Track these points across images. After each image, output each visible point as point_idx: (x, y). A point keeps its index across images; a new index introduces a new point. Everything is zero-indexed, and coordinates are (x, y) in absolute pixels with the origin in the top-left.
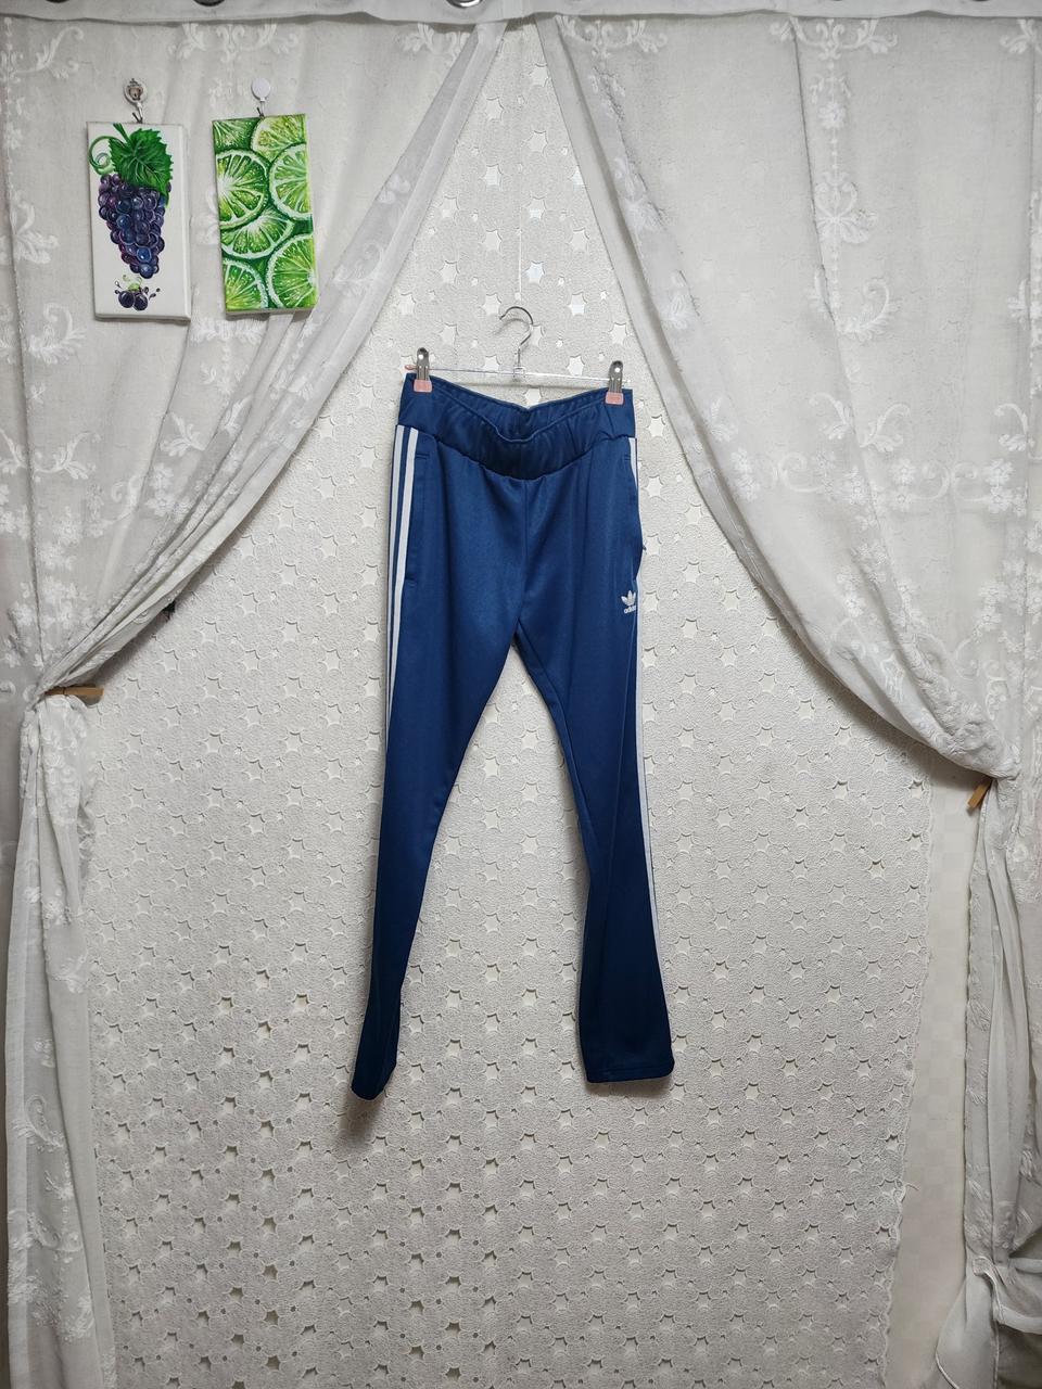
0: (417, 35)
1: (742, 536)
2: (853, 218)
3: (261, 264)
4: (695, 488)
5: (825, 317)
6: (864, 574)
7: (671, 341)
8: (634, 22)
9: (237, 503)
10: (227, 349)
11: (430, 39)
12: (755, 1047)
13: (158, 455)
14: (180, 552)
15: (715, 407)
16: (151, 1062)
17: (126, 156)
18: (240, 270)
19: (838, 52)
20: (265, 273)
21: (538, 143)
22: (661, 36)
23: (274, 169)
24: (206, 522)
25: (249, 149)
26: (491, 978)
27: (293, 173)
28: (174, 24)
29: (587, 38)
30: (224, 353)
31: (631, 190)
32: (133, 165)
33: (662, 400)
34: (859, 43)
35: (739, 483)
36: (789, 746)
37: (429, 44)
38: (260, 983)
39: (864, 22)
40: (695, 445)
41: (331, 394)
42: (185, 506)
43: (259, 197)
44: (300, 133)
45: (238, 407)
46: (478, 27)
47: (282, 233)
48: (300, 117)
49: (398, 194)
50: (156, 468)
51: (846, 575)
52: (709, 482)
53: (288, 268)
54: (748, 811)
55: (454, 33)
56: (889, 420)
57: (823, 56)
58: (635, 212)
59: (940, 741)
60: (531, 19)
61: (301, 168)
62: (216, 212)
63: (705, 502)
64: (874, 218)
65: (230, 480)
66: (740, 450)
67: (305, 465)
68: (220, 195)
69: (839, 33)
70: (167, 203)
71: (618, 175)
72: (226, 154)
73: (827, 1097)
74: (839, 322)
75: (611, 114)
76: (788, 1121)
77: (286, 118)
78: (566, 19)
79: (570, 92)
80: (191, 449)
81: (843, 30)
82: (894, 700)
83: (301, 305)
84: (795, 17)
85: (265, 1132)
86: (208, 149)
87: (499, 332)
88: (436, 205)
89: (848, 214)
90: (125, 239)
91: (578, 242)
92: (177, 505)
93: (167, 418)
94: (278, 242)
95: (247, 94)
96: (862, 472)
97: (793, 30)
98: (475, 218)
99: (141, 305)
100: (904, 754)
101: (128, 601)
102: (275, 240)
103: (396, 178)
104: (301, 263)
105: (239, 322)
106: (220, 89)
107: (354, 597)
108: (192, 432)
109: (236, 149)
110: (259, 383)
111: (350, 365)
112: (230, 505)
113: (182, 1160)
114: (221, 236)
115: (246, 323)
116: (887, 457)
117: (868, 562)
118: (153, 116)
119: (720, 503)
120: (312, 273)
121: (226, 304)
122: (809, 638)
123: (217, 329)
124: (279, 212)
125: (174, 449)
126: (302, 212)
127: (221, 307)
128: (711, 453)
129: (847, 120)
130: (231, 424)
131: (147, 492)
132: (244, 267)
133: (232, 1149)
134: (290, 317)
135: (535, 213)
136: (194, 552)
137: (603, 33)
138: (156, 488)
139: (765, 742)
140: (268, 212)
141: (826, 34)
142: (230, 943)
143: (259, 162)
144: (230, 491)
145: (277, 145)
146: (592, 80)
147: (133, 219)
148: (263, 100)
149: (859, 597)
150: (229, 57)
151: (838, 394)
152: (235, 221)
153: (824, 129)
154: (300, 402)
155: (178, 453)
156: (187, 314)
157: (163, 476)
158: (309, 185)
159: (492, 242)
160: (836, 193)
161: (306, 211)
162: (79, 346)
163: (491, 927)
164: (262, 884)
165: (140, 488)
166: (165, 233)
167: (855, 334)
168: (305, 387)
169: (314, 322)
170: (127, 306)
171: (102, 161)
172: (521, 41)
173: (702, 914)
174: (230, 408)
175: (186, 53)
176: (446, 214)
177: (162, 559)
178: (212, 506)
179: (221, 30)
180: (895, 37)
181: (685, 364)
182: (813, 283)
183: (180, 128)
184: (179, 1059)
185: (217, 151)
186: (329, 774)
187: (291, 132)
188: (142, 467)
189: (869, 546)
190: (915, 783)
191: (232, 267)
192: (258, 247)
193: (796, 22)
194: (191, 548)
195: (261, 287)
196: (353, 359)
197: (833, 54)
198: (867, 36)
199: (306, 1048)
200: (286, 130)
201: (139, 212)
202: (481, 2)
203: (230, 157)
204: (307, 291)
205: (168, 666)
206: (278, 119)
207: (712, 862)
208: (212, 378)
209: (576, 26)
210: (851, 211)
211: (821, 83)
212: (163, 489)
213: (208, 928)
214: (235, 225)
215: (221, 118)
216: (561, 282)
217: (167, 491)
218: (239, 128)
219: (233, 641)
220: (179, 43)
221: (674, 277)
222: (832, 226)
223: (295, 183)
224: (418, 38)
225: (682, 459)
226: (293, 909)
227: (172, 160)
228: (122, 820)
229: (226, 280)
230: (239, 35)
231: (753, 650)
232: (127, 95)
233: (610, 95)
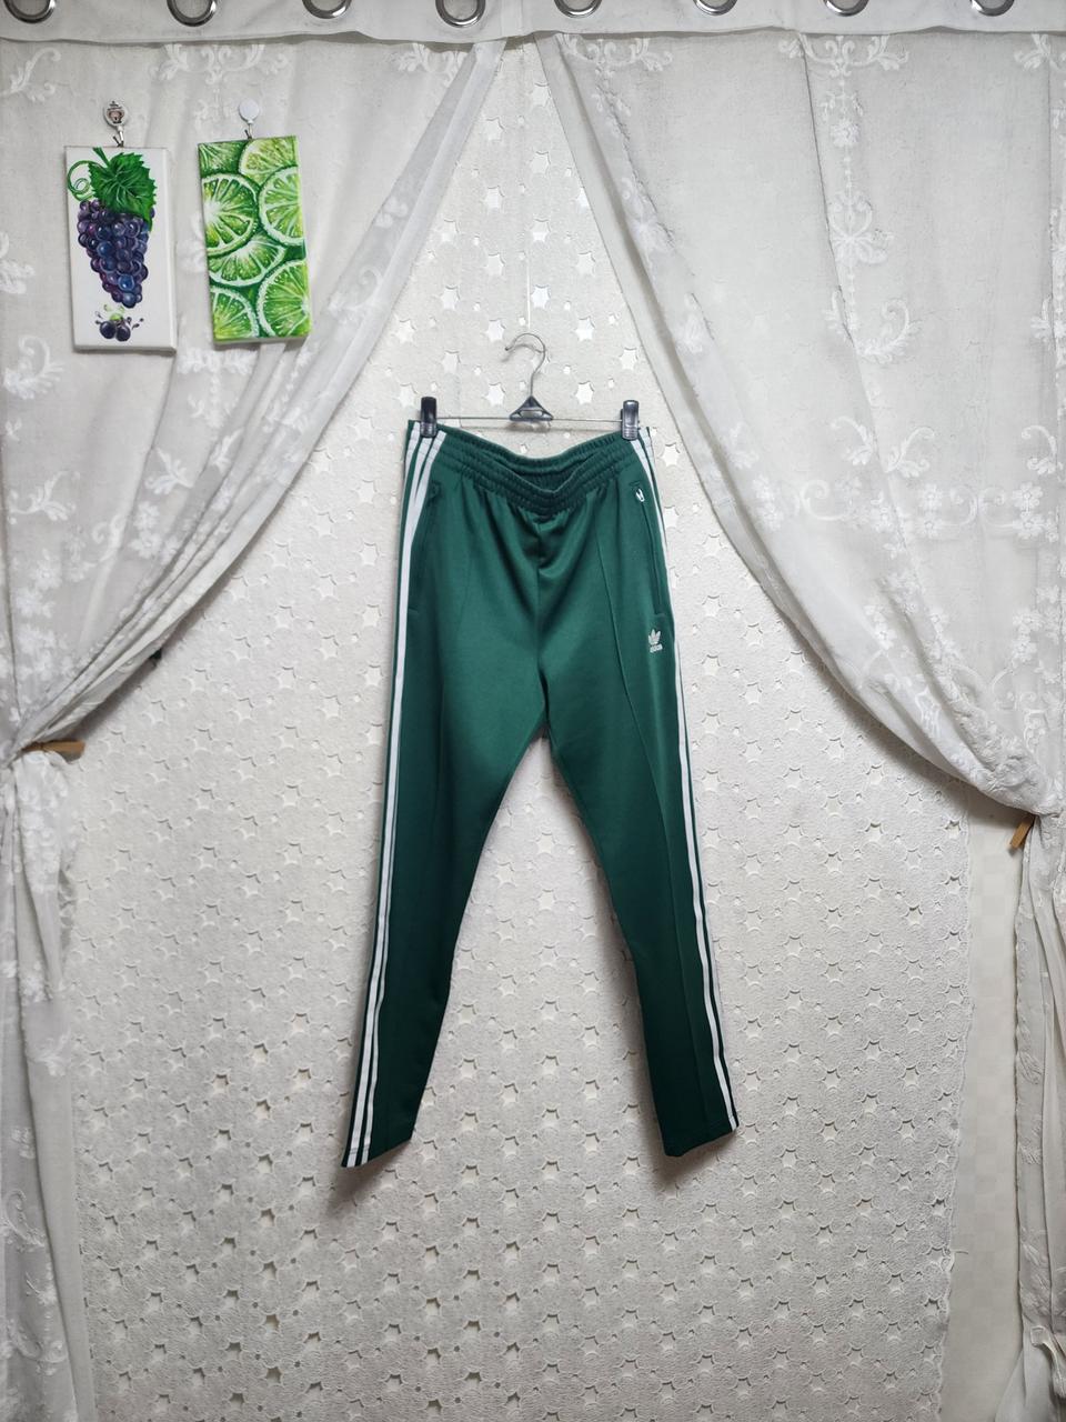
0: (412, 54)
1: (765, 567)
2: (869, 238)
3: (251, 292)
4: (713, 517)
5: (845, 339)
6: (893, 604)
7: (685, 365)
8: (637, 39)
9: (228, 543)
10: (215, 381)
11: (426, 60)
12: (791, 1111)
13: (142, 493)
14: (167, 596)
15: (734, 433)
16: (139, 1148)
17: (106, 181)
18: (229, 298)
19: (849, 68)
20: (256, 300)
22: (667, 53)
23: (263, 193)
24: (196, 563)
26: (508, 1046)
27: (284, 196)
28: (156, 45)
29: (590, 57)
30: (211, 385)
31: (639, 210)
32: (114, 190)
33: (677, 427)
34: (870, 59)
35: (762, 512)
36: (818, 787)
37: (425, 64)
38: (258, 1058)
39: (873, 38)
40: (714, 473)
42: (173, 546)
43: (249, 222)
44: (291, 155)
45: (228, 441)
46: (476, 46)
47: (273, 259)
48: (291, 139)
49: (396, 218)
50: (141, 507)
51: (875, 607)
52: (728, 511)
53: (279, 295)
54: (777, 858)
55: (450, 53)
56: (912, 444)
57: (833, 74)
58: (644, 233)
59: (980, 777)
60: (531, 38)
61: (292, 191)
62: (200, 236)
63: (725, 532)
64: (891, 237)
65: (221, 518)
66: (761, 477)
67: (300, 502)
68: (207, 221)
69: (849, 50)
70: (150, 229)
71: (626, 196)
72: (213, 178)
73: (869, 1161)
74: (858, 344)
75: (616, 134)
76: (827, 1190)
77: (275, 141)
78: (567, 37)
79: (573, 112)
80: (177, 486)
81: (853, 47)
82: (931, 735)
83: (294, 334)
84: (802, 34)
85: (266, 1222)
86: (194, 174)
87: (505, 360)
88: (435, 229)
89: (863, 234)
90: (106, 267)
91: (585, 265)
92: (163, 546)
93: (152, 452)
94: (269, 268)
95: (235, 115)
96: (888, 499)
97: (801, 48)
98: (476, 242)
99: (124, 336)
100: (939, 793)
101: (112, 649)
103: (393, 201)
104: (292, 288)
105: (230, 354)
106: (205, 111)
107: (355, 639)
109: (224, 172)
110: (251, 415)
111: (347, 396)
112: (222, 543)
113: (176, 1254)
114: (208, 263)
115: (235, 353)
116: (912, 483)
117: (899, 592)
118: (134, 139)
119: (741, 532)
120: (306, 299)
121: (214, 334)
122: (839, 673)
123: (205, 360)
124: (270, 237)
125: (159, 486)
126: (294, 237)
127: (209, 338)
128: (730, 483)
129: (859, 138)
130: (221, 458)
131: (131, 533)
132: (232, 295)
133: (230, 1241)
134: (283, 346)
135: (539, 235)
136: (183, 595)
137: (606, 53)
138: (140, 528)
139: (794, 784)
140: (258, 237)
141: (836, 50)
142: (224, 1015)
143: (247, 185)
144: (222, 530)
145: (267, 169)
146: (595, 99)
147: (115, 245)
148: (250, 121)
149: (889, 628)
150: (215, 78)
151: (858, 418)
152: (222, 247)
153: (837, 148)
154: (295, 434)
155: (164, 490)
156: (172, 344)
157: (148, 515)
158: (301, 211)
159: (494, 266)
160: (850, 212)
161: (299, 236)
162: (58, 379)
163: (507, 990)
164: (258, 949)
165: (122, 528)
166: (149, 260)
167: (875, 356)
168: (298, 419)
169: (309, 350)
170: (109, 337)
171: (81, 187)
172: (522, 60)
173: (732, 969)
174: (220, 441)
175: (170, 74)
176: (445, 238)
177: (148, 603)
178: (202, 545)
179: (206, 50)
180: (907, 53)
181: (700, 389)
182: (831, 305)
183: (164, 150)
184: (171, 1143)
185: (204, 174)
186: (330, 829)
187: (281, 154)
188: (126, 506)
189: (899, 575)
190: (951, 822)
191: (220, 295)
192: (247, 273)
193: (804, 39)
194: (180, 591)
195: (251, 315)
196: (350, 389)
197: (843, 70)
198: (878, 53)
199: (308, 1128)
200: (276, 153)
201: (120, 238)
202: (478, 19)
203: (217, 181)
204: (300, 319)
205: (154, 717)
206: (267, 142)
207: (740, 913)
208: (200, 412)
209: (578, 44)
210: (867, 231)
211: (832, 101)
212: (149, 529)
213: (201, 1000)
214: (222, 252)
215: (207, 141)
216: (567, 307)
217: (152, 531)
218: (226, 151)
219: (225, 689)
220: (162, 64)
221: (687, 301)
222: (847, 246)
223: (286, 207)
224: (413, 58)
225: (699, 488)
226: (292, 976)
227: (155, 184)
228: (107, 884)
229: (214, 307)
230: (225, 55)
231: (778, 686)
232: (109, 120)
233: (615, 114)
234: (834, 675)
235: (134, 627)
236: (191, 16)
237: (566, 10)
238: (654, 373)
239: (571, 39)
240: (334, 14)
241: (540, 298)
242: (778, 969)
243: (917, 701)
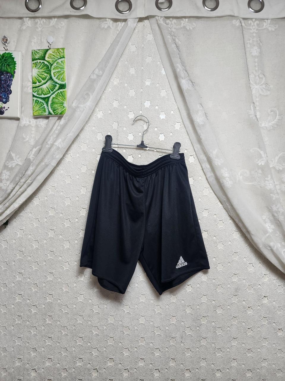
0: (106, 22)
1: (225, 200)
2: (264, 86)
3: (47, 99)
4: (206, 181)
5: (256, 120)
6: (273, 216)
7: (197, 128)
8: (184, 19)
10: (33, 129)
11: (111, 24)
14: (7, 204)
15: (215, 152)
18: (39, 101)
19: (257, 30)
20: (48, 102)
22: (194, 24)
23: (53, 67)
24: (19, 193)
25: (44, 60)
27: (60, 68)
28: (21, 18)
29: (167, 24)
31: (183, 75)
32: (2, 64)
33: (194, 150)
34: (264, 27)
35: (225, 181)
36: (244, 281)
37: (111, 26)
39: (265, 20)
40: (207, 166)
41: (71, 146)
42: (11, 187)
43: (47, 76)
44: (63, 54)
45: (35, 150)
46: (128, 20)
47: (55, 88)
48: (63, 49)
49: (98, 76)
50: (3, 172)
51: (266, 216)
52: (212, 179)
53: (57, 101)
54: (229, 307)
55: (120, 22)
56: (279, 158)
57: (251, 31)
58: (184, 83)
60: (147, 18)
61: (62, 66)
62: (32, 81)
63: (211, 187)
64: (272, 86)
65: (29, 177)
66: (224, 168)
67: (60, 171)
68: (33, 75)
69: (257, 24)
70: (13, 78)
71: (178, 70)
72: (36, 61)
74: (260, 122)
75: (175, 49)
77: (58, 49)
78: (159, 17)
79: (161, 43)
80: (17, 165)
83: (60, 114)
84: (241, 18)
86: (31, 60)
87: (133, 125)
88: (112, 80)
89: (262, 85)
91: (163, 93)
92: (8, 186)
93: (9, 153)
94: (53, 91)
95: (45, 41)
96: (272, 178)
97: (241, 22)
98: (126, 85)
99: (2, 113)
102: (52, 91)
103: (97, 70)
104: (61, 99)
105: (39, 120)
106: (36, 39)
107: (77, 220)
109: (40, 59)
110: (44, 141)
111: (78, 135)
112: (30, 185)
114: (33, 89)
115: (41, 120)
116: (279, 171)
117: (276, 212)
118: (11, 48)
119: (217, 187)
120: (65, 102)
121: (33, 113)
122: (253, 240)
123: (30, 122)
124: (54, 81)
125: (10, 164)
126: (62, 81)
127: (32, 114)
128: (213, 169)
129: (261, 53)
130: (32, 156)
132: (40, 100)
134: (57, 118)
135: (148, 83)
136: (14, 204)
137: (173, 23)
138: (2, 179)
139: (235, 279)
140: (50, 81)
141: (252, 24)
142: (22, 357)
143: (47, 64)
144: (29, 181)
145: (55, 58)
146: (169, 38)
147: (1, 83)
148: (51, 43)
149: (272, 225)
150: (40, 29)
151: (259, 148)
152: (38, 84)
153: (252, 56)
154: (58, 148)
155: (12, 166)
156: (19, 116)
157: (6, 174)
158: (65, 72)
160: (257, 77)
161: (64, 81)
163: (126, 354)
164: (35, 333)
166: (12, 88)
167: (266, 127)
168: (61, 143)
169: (64, 119)
172: (144, 26)
173: (211, 349)
174: (31, 150)
175: (24, 28)
176: (115, 83)
178: (22, 186)
179: (37, 20)
180: (277, 25)
181: (203, 137)
182: (251, 108)
183: (20, 52)
185: (33, 60)
186: (64, 289)
187: (60, 54)
189: (276, 206)
191: (36, 100)
192: (46, 93)
193: (241, 20)
194: (13, 202)
195: (46, 107)
197: (255, 30)
198: (267, 25)
200: (58, 53)
201: (3, 80)
202: (129, 12)
203: (38, 62)
204: (63, 109)
205: (4, 245)
206: (55, 50)
207: (215, 328)
208: (27, 139)
209: (163, 20)
211: (251, 40)
212: (5, 179)
213: (14, 351)
214: (38, 86)
215: (35, 49)
216: (157, 107)
217: (7, 180)
218: (41, 52)
219: (30, 236)
220: (22, 24)
221: (198, 106)
222: (256, 89)
223: (60, 71)
224: (107, 24)
225: (202, 171)
227: (16, 63)
229: (34, 104)
230: (43, 22)
231: (230, 243)
232: (2, 41)
233: (175, 43)
234: (251, 241)
236: (33, 9)
237: (159, 9)
238: (187, 131)
239: (161, 18)
240: (81, 9)
242: (228, 350)
243: (282, 253)
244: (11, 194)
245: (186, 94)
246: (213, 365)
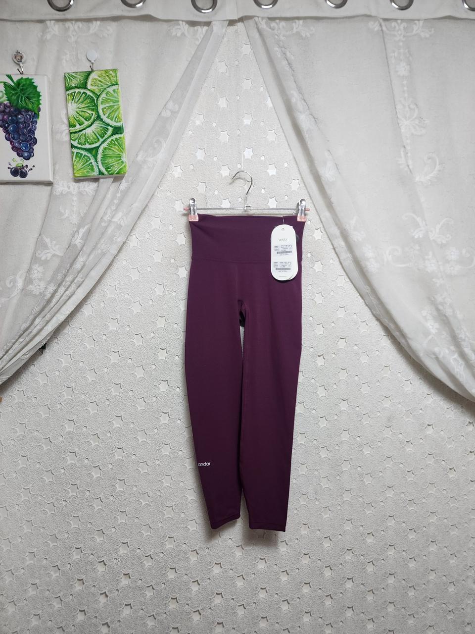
0: (179, 27)
1: (369, 292)
2: (417, 122)
3: (94, 151)
4: (340, 266)
5: (409, 172)
6: (438, 310)
7: (326, 187)
8: (297, 21)
9: (83, 285)
10: (75, 198)
11: (186, 30)
12: (391, 580)
13: (35, 259)
14: (49, 316)
15: (353, 223)
16: (34, 622)
17: (13, 92)
18: (82, 154)
19: (404, 36)
20: (96, 156)
21: (247, 85)
22: (312, 28)
23: (100, 99)
24: (64, 298)
25: (86, 88)
27: (112, 100)
28: (41, 21)
29: (273, 29)
30: (73, 200)
31: (300, 108)
32: (18, 97)
33: (321, 220)
34: (414, 32)
35: (368, 264)
36: (400, 406)
37: (186, 33)
38: (101, 569)
39: (416, 22)
40: (340, 243)
41: (136, 223)
42: (51, 289)
43: (92, 114)
44: (115, 79)
45: (82, 231)
46: (213, 23)
47: (106, 134)
48: (115, 70)
49: (172, 112)
50: (34, 267)
51: (427, 311)
52: (349, 263)
53: (109, 153)
54: (380, 444)
55: (199, 27)
56: (442, 226)
57: (396, 39)
58: (304, 120)
60: (241, 20)
61: (116, 98)
62: (66, 121)
63: (346, 273)
64: (428, 121)
65: (79, 273)
66: (367, 245)
67: (122, 262)
68: (69, 114)
69: (404, 27)
70: (38, 118)
71: (294, 100)
72: (72, 91)
73: (432, 605)
74: (414, 175)
75: (287, 68)
77: (106, 71)
78: (260, 19)
79: (264, 57)
80: (54, 255)
81: (406, 26)
82: (461, 380)
83: (117, 173)
84: (381, 19)
86: (62, 89)
87: (231, 185)
88: (192, 118)
89: (414, 120)
90: (13, 138)
92: (46, 288)
93: (40, 238)
94: (104, 138)
95: (84, 59)
96: (434, 255)
97: (381, 25)
98: (214, 125)
99: (24, 175)
100: (462, 407)
101: (17, 347)
102: (102, 137)
103: (171, 103)
104: (117, 149)
105: (82, 184)
106: (68, 56)
107: (152, 335)
108: (55, 245)
109: (78, 88)
110: (94, 217)
111: (147, 205)
112: (79, 286)
114: (70, 136)
115: (86, 183)
116: (442, 246)
117: (441, 304)
118: (29, 70)
119: (355, 274)
120: (124, 155)
121: (74, 174)
122: (410, 347)
123: (69, 187)
124: (104, 122)
125: (44, 255)
126: (117, 122)
127: (71, 175)
128: (350, 247)
129: (411, 71)
130: (78, 240)
131: (28, 281)
132: (84, 153)
134: (112, 179)
136: (57, 315)
137: (280, 26)
138: (33, 278)
140: (98, 122)
141: (397, 28)
142: (81, 545)
143: (91, 95)
144: (79, 279)
145: (102, 86)
146: (276, 51)
147: (18, 127)
148: (93, 62)
149: (435, 322)
150: (73, 39)
152: (78, 127)
153: (399, 76)
154: (119, 227)
155: (46, 258)
156: (51, 179)
157: (37, 271)
158: (121, 107)
159: (224, 137)
160: (407, 109)
161: (120, 122)
164: (101, 507)
165: (24, 279)
166: (37, 135)
167: (422, 182)
168: (121, 218)
169: (126, 182)
170: (15, 175)
172: (236, 31)
173: (358, 505)
174: (77, 231)
175: (48, 37)
176: (198, 123)
177: (37, 321)
178: (68, 288)
179: (68, 24)
180: (433, 29)
181: (334, 200)
182: (401, 154)
183: (46, 76)
184: (52, 619)
185: (67, 89)
186: (139, 439)
187: (110, 78)
188: (25, 266)
189: (441, 295)
190: (469, 422)
191: (77, 153)
192: (92, 141)
193: (381, 21)
194: (56, 313)
195: (94, 163)
196: (149, 202)
197: (401, 38)
198: (418, 29)
199: (129, 606)
200: (107, 78)
201: (22, 123)
202: (213, 10)
203: (75, 92)
204: (122, 165)
205: (41, 380)
206: (102, 72)
207: (361, 475)
208: (67, 215)
209: (266, 23)
210: (416, 118)
211: (396, 53)
212: (38, 279)
213: (68, 538)
214: (78, 130)
215: (69, 72)
216: (263, 158)
217: (40, 280)
218: (80, 77)
219: (81, 364)
220: (44, 31)
221: (326, 153)
222: (406, 126)
223: (113, 106)
224: (180, 29)
225: (333, 251)
226: (119, 522)
227: (41, 94)
228: (15, 475)
229: (74, 160)
230: (78, 27)
231: (377, 353)
232: (15, 60)
233: (286, 58)
234: (406, 348)
235: (29, 334)
236: (60, 6)
237: (259, 4)
238: (308, 192)
239: (262, 20)
240: (138, 6)
241: (248, 154)
242: (382, 504)
243: (452, 361)
244: (53, 301)
245: (307, 136)
246: (361, 528)
